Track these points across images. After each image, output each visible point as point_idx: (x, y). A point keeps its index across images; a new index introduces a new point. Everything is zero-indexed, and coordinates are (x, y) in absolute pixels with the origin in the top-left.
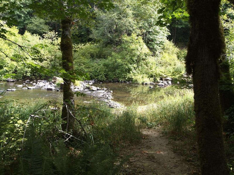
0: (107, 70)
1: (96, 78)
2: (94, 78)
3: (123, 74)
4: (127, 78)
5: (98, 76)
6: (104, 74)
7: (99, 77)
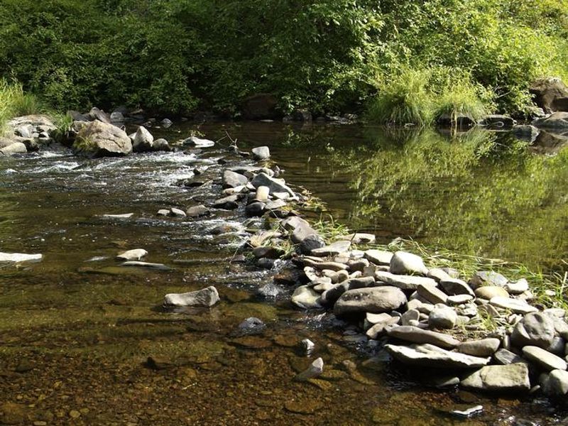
0: (203, 48)
1: (135, 96)
2: (122, 101)
3: (303, 69)
4: (331, 92)
5: (148, 82)
6: (184, 73)
7: (156, 89)
